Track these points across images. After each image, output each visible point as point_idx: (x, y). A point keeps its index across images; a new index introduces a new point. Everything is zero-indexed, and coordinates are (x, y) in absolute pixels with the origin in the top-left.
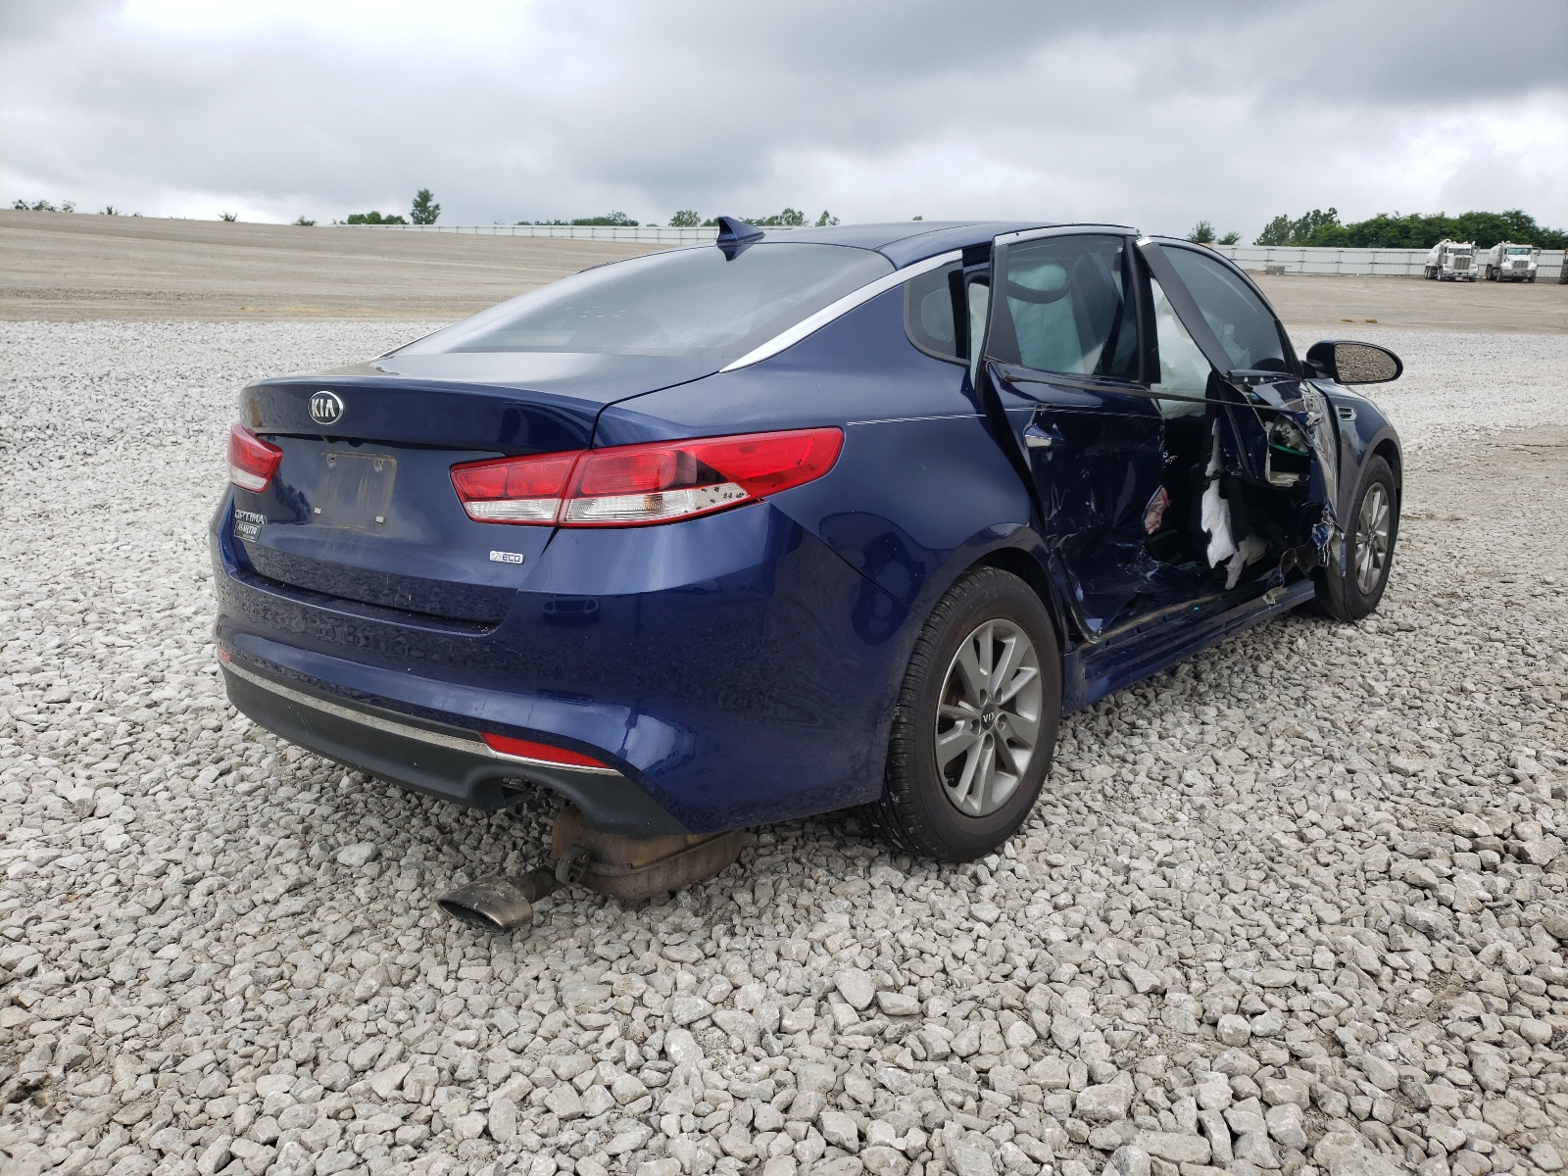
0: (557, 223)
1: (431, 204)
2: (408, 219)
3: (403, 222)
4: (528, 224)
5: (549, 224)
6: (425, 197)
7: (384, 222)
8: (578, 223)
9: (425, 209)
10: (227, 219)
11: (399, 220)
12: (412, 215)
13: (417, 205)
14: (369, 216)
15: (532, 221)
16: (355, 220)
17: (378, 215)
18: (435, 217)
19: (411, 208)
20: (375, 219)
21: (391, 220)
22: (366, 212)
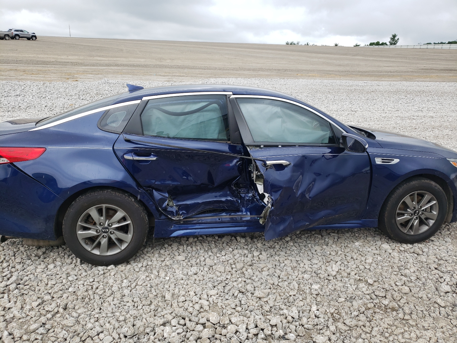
0: (442, 43)
1: (396, 38)
2: (388, 44)
3: (386, 45)
4: (430, 44)
5: (439, 43)
6: (394, 36)
7: (380, 45)
8: (449, 43)
9: (394, 40)
10: (336, 45)
11: (386, 44)
12: (390, 42)
13: (392, 39)
14: (376, 43)
15: (432, 43)
16: (371, 44)
17: (379, 42)
18: (397, 42)
19: (389, 40)
20: (378, 44)
21: (383, 44)
22: (375, 42)
